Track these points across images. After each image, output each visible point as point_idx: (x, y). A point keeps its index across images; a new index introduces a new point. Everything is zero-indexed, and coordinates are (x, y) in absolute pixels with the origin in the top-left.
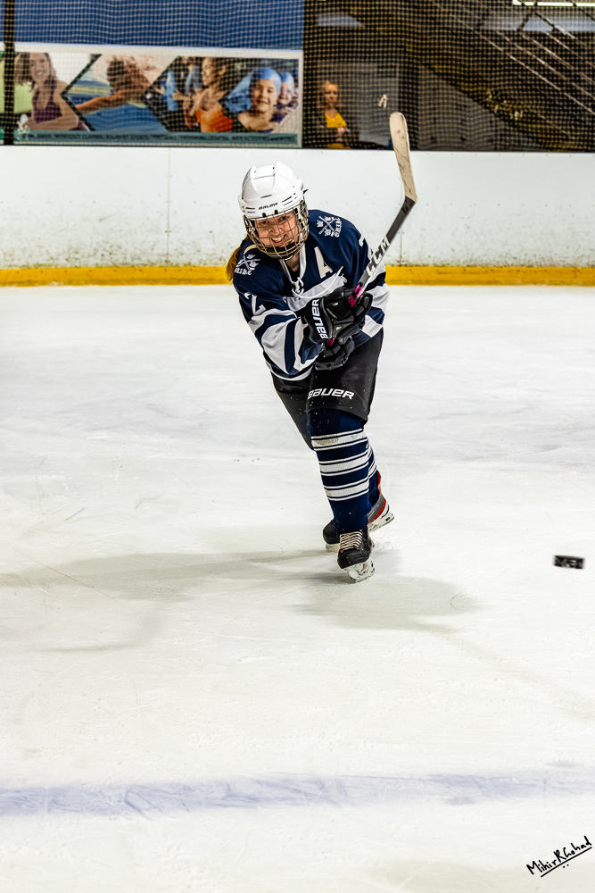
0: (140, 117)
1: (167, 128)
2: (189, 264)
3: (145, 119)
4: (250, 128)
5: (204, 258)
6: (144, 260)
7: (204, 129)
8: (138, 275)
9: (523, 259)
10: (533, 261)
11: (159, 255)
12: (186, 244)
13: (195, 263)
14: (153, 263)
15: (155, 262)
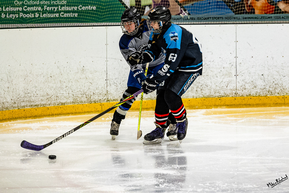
1: (233, 12)
2: (250, 95)
4: (285, 11)
6: (222, 93)
7: (257, 12)
8: (219, 102)
11: (231, 90)
12: (247, 82)
13: (253, 94)
14: (227, 95)
15: (228, 94)
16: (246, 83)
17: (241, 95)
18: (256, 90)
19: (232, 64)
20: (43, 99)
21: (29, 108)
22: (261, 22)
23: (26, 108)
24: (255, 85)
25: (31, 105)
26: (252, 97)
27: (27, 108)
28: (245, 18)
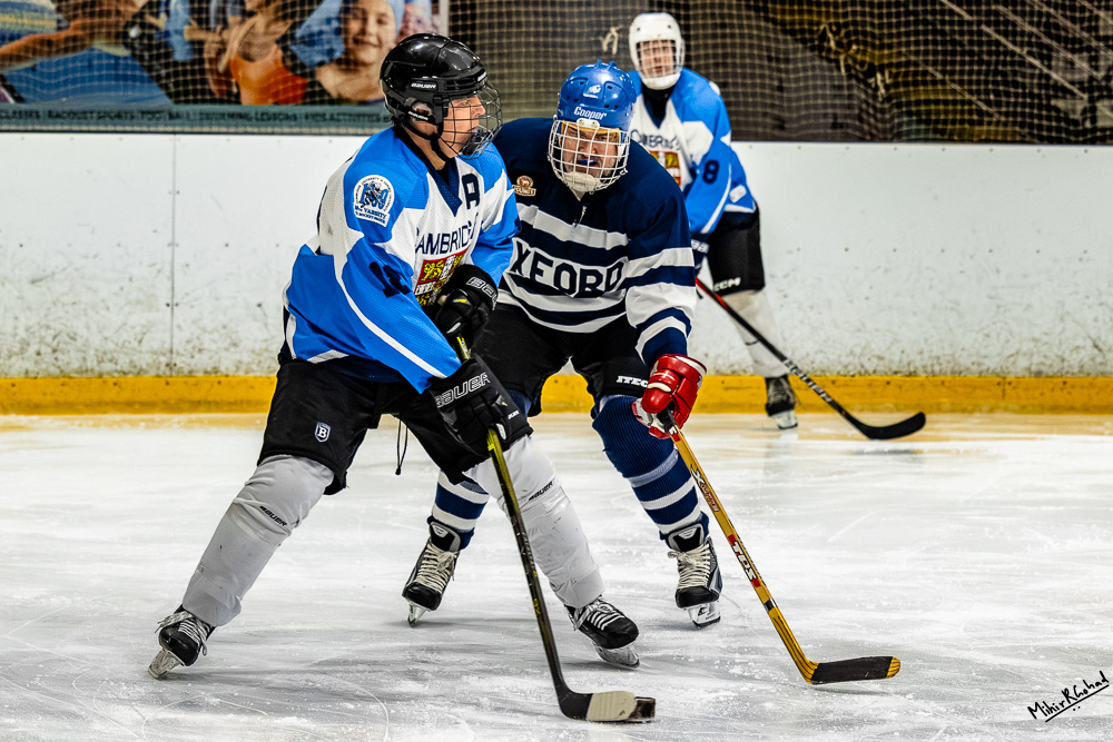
0: (117, 73)
1: (170, 95)
2: (216, 370)
3: (125, 78)
4: (339, 95)
5: (246, 358)
6: (123, 363)
7: (247, 98)
8: (111, 394)
9: (895, 359)
10: (918, 363)
11: (155, 353)
12: (209, 329)
13: (227, 369)
14: (141, 370)
15: (144, 367)
16: (204, 330)
17: (186, 370)
18: (238, 357)
19: (158, 267)
22: (256, 130)
24: (234, 336)
26: (223, 379)
28: (206, 117)
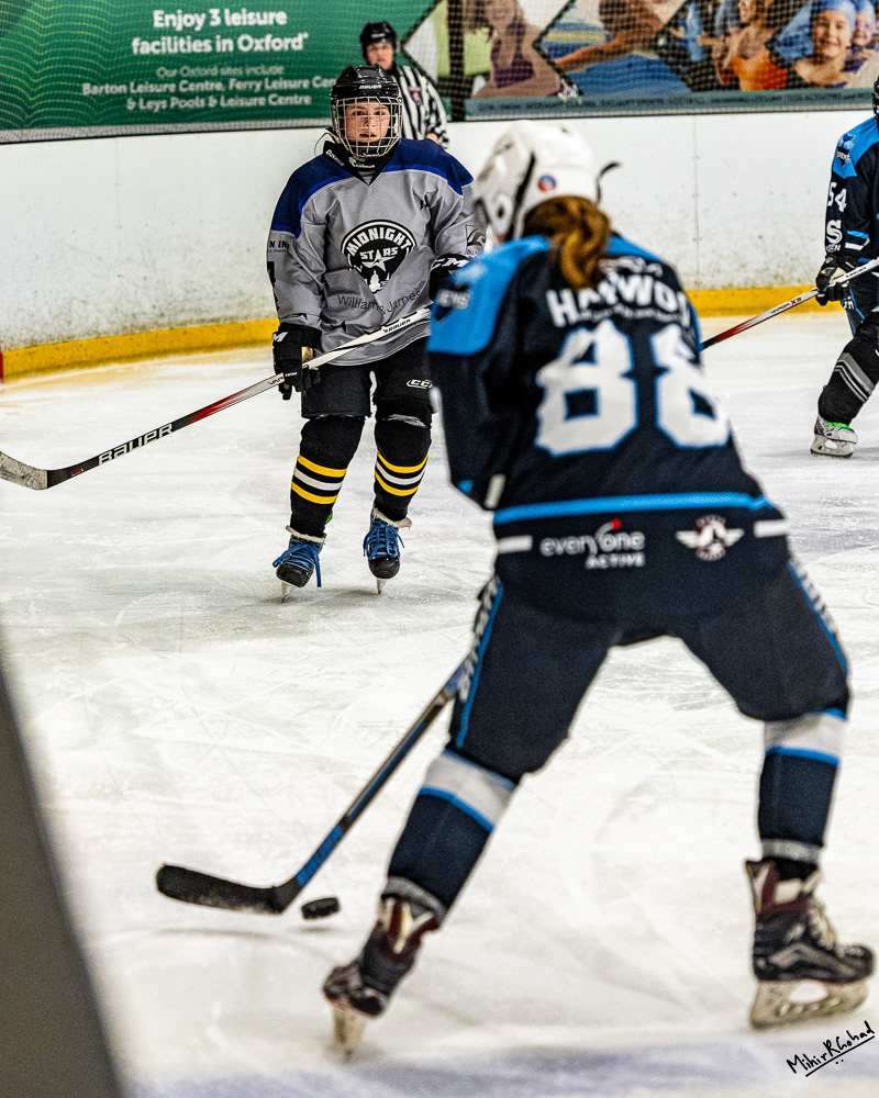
0: (652, 73)
2: (731, 286)
3: (659, 78)
4: (811, 81)
5: (752, 275)
7: (745, 85)
11: (685, 275)
12: (724, 256)
13: (738, 284)
16: (721, 256)
17: (709, 286)
18: (746, 275)
19: (686, 212)
20: (230, 303)
21: (196, 326)
22: (754, 109)
23: (189, 326)
24: (743, 260)
25: (203, 321)
26: (736, 292)
27: (192, 326)
28: (716, 101)
